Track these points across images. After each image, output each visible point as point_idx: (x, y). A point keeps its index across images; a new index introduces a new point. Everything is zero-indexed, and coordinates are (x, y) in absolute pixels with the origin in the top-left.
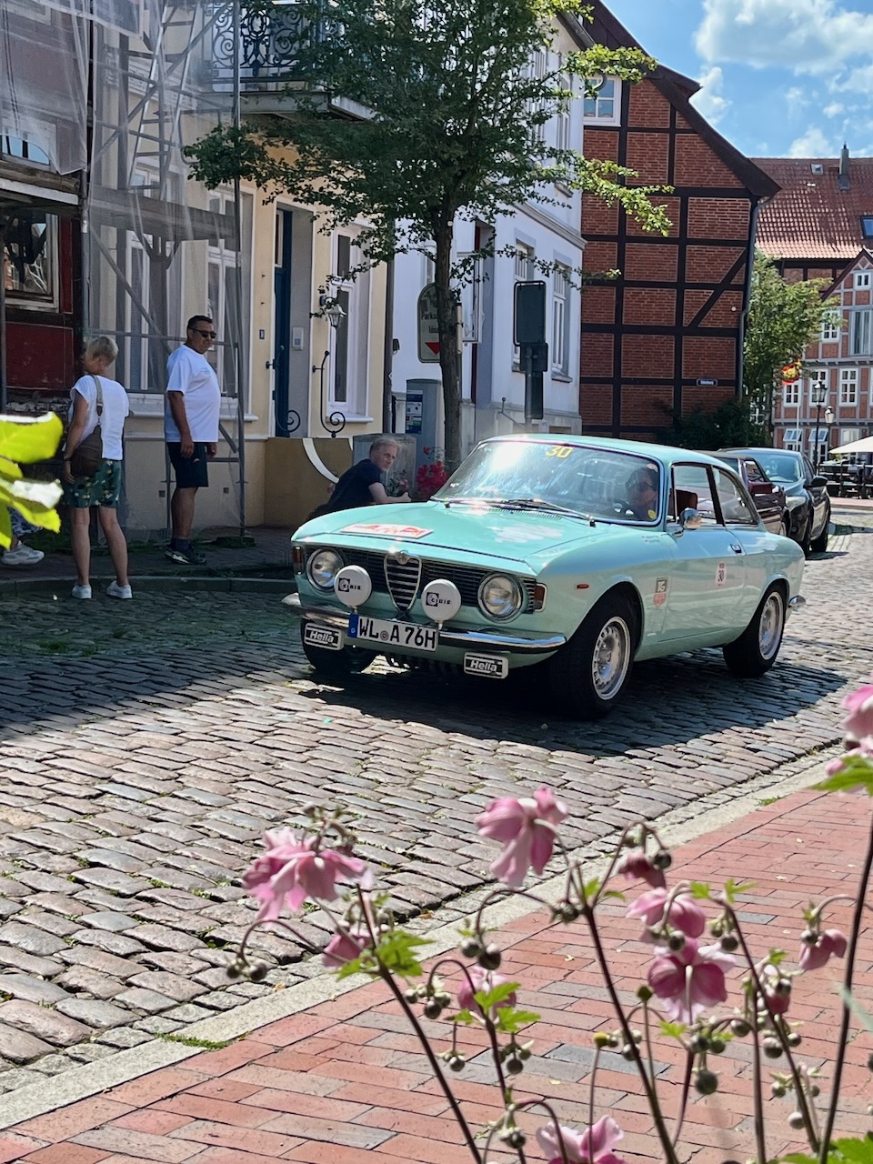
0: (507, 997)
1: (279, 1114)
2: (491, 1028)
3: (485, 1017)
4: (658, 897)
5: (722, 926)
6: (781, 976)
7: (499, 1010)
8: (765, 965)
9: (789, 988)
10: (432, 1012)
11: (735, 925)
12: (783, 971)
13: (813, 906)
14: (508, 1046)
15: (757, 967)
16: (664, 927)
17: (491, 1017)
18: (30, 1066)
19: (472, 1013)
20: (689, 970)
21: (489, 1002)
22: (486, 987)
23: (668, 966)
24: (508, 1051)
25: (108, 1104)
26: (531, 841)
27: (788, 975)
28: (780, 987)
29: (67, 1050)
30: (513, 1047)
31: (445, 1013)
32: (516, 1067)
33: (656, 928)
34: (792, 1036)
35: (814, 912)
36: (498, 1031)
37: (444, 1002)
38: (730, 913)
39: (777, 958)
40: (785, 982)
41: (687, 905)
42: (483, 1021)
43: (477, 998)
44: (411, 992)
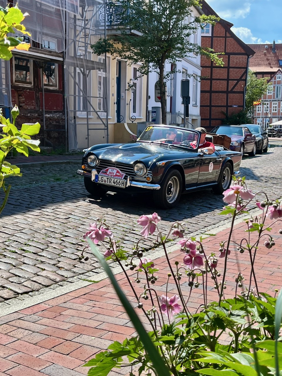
2: (146, 273)
4: (184, 240)
7: (149, 268)
8: (210, 257)
9: (216, 262)
10: (132, 269)
11: (202, 248)
12: (215, 258)
13: (222, 243)
16: (185, 248)
17: (146, 270)
18: (49, 287)
20: (193, 258)
21: (146, 266)
22: (146, 263)
23: (188, 257)
24: (151, 278)
25: (68, 296)
26: (150, 227)
28: (214, 262)
29: (59, 283)
30: (153, 277)
31: (135, 269)
32: (153, 282)
33: (183, 248)
34: (218, 274)
35: (222, 244)
36: (148, 274)
37: (135, 266)
38: (201, 245)
39: (213, 255)
40: (215, 260)
41: (191, 242)
42: (144, 271)
43: (143, 265)
44: (126, 264)
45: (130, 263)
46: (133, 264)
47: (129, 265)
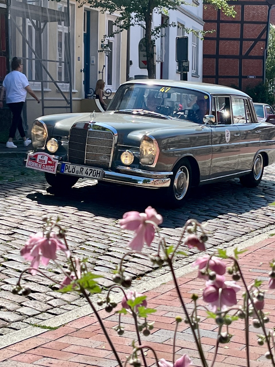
0: (142, 302)
1: (77, 355)
2: (134, 315)
3: (132, 311)
4: (204, 258)
5: (233, 270)
6: (259, 292)
7: (138, 308)
8: (252, 287)
9: (263, 297)
10: (109, 309)
11: (238, 269)
12: (261, 290)
14: (143, 324)
15: (249, 287)
16: (207, 270)
17: (135, 311)
19: (127, 310)
20: (220, 290)
21: (134, 304)
22: (133, 298)
23: (212, 289)
24: (144, 326)
25: (9, 351)
26: (144, 231)
27: (263, 291)
28: (259, 297)
30: (145, 324)
31: (114, 310)
32: (147, 333)
33: (203, 270)
34: (265, 318)
35: (274, 264)
36: (138, 317)
37: (114, 305)
38: (236, 263)
39: (258, 284)
40: (261, 294)
41: (218, 261)
42: (131, 313)
43: (128, 303)
44: (99, 301)
45: (106, 300)
46: (111, 302)
47: (104, 302)
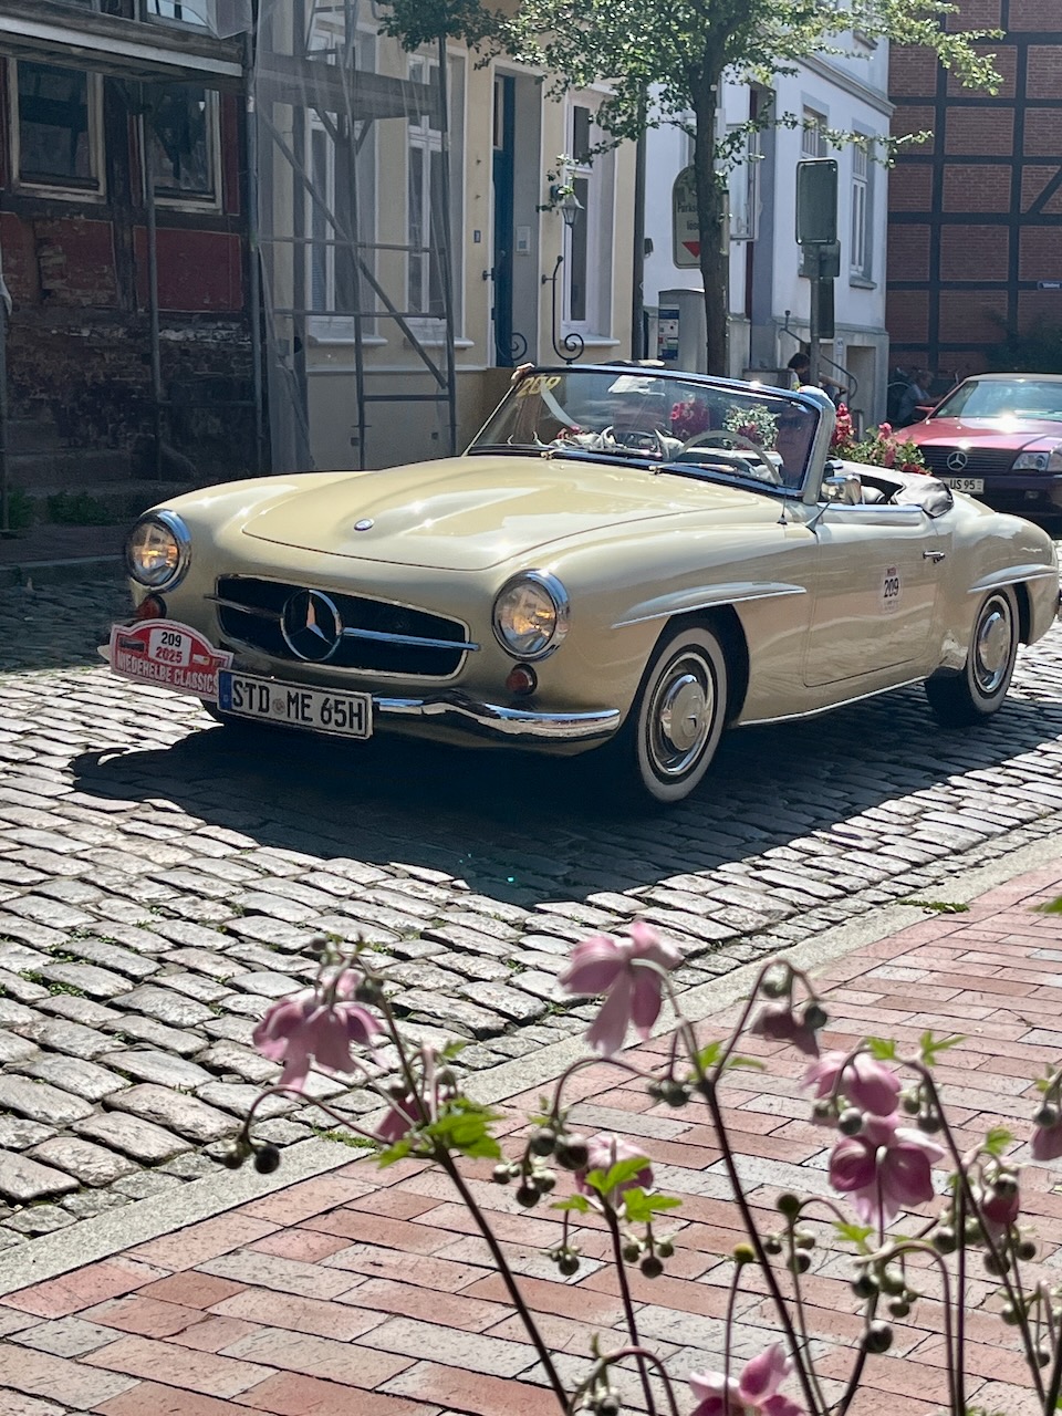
0: (635, 1176)
2: (613, 1220)
3: (605, 1203)
5: (920, 1098)
6: (1002, 1170)
7: (625, 1194)
8: (978, 1154)
9: (1014, 1188)
10: (527, 1197)
11: (933, 1097)
12: (1006, 1164)
15: (967, 1158)
16: (834, 1101)
17: (613, 1205)
19: (588, 1199)
20: (882, 1151)
23: (855, 1148)
26: (631, 991)
27: (1013, 1168)
28: (1001, 1186)
30: (649, 1241)
32: (652, 1268)
33: (824, 1102)
38: (928, 1082)
39: (996, 1145)
40: (1008, 1178)
41: (873, 1070)
42: (601, 1208)
45: (519, 1167)
46: (537, 1174)
47: (515, 1175)
